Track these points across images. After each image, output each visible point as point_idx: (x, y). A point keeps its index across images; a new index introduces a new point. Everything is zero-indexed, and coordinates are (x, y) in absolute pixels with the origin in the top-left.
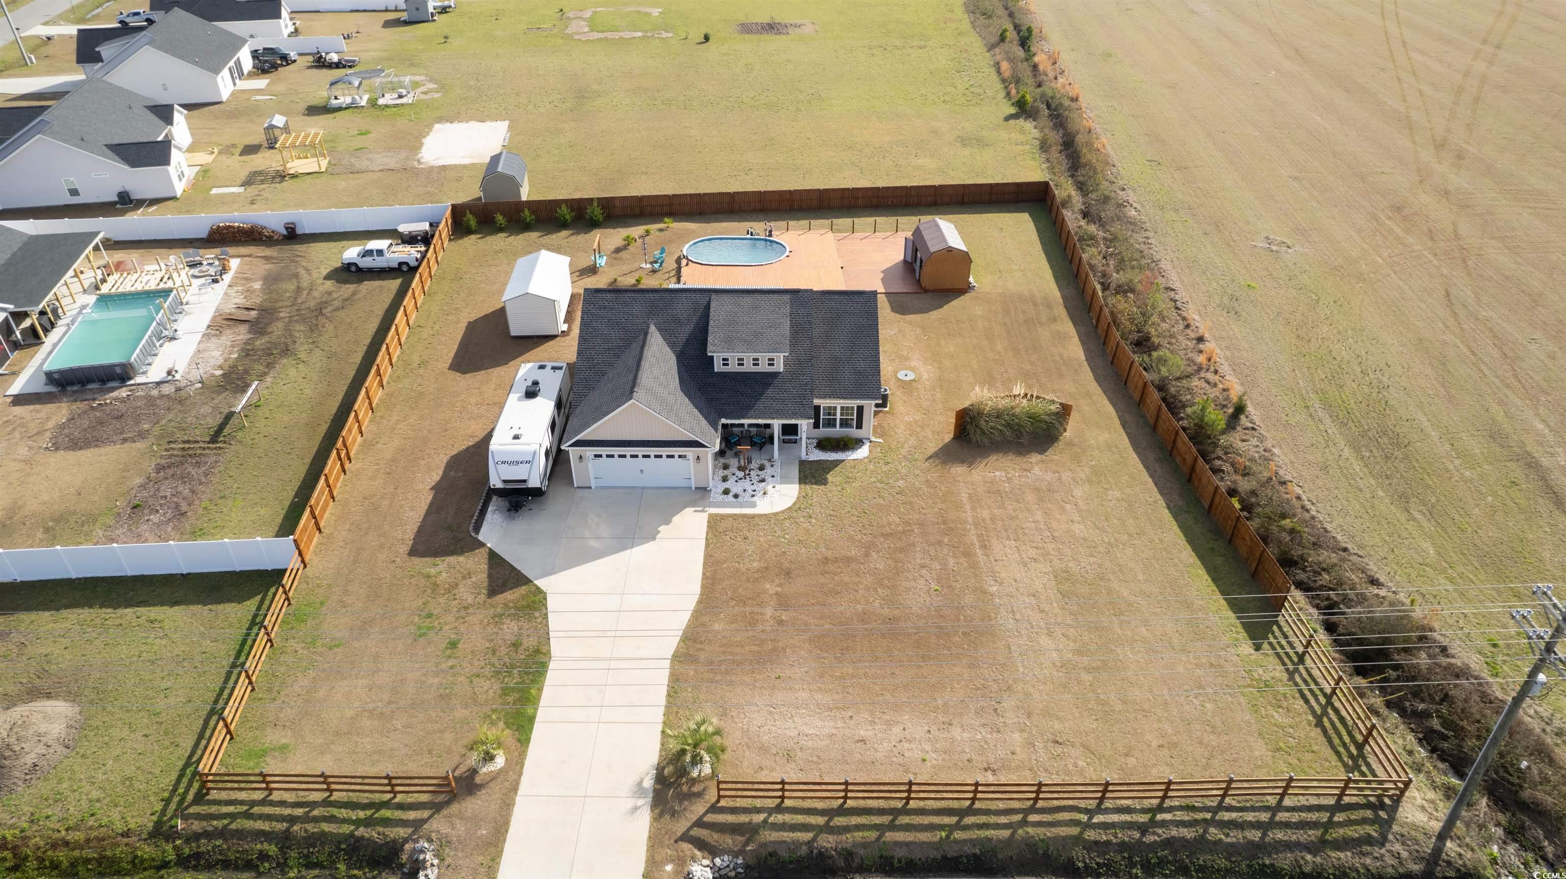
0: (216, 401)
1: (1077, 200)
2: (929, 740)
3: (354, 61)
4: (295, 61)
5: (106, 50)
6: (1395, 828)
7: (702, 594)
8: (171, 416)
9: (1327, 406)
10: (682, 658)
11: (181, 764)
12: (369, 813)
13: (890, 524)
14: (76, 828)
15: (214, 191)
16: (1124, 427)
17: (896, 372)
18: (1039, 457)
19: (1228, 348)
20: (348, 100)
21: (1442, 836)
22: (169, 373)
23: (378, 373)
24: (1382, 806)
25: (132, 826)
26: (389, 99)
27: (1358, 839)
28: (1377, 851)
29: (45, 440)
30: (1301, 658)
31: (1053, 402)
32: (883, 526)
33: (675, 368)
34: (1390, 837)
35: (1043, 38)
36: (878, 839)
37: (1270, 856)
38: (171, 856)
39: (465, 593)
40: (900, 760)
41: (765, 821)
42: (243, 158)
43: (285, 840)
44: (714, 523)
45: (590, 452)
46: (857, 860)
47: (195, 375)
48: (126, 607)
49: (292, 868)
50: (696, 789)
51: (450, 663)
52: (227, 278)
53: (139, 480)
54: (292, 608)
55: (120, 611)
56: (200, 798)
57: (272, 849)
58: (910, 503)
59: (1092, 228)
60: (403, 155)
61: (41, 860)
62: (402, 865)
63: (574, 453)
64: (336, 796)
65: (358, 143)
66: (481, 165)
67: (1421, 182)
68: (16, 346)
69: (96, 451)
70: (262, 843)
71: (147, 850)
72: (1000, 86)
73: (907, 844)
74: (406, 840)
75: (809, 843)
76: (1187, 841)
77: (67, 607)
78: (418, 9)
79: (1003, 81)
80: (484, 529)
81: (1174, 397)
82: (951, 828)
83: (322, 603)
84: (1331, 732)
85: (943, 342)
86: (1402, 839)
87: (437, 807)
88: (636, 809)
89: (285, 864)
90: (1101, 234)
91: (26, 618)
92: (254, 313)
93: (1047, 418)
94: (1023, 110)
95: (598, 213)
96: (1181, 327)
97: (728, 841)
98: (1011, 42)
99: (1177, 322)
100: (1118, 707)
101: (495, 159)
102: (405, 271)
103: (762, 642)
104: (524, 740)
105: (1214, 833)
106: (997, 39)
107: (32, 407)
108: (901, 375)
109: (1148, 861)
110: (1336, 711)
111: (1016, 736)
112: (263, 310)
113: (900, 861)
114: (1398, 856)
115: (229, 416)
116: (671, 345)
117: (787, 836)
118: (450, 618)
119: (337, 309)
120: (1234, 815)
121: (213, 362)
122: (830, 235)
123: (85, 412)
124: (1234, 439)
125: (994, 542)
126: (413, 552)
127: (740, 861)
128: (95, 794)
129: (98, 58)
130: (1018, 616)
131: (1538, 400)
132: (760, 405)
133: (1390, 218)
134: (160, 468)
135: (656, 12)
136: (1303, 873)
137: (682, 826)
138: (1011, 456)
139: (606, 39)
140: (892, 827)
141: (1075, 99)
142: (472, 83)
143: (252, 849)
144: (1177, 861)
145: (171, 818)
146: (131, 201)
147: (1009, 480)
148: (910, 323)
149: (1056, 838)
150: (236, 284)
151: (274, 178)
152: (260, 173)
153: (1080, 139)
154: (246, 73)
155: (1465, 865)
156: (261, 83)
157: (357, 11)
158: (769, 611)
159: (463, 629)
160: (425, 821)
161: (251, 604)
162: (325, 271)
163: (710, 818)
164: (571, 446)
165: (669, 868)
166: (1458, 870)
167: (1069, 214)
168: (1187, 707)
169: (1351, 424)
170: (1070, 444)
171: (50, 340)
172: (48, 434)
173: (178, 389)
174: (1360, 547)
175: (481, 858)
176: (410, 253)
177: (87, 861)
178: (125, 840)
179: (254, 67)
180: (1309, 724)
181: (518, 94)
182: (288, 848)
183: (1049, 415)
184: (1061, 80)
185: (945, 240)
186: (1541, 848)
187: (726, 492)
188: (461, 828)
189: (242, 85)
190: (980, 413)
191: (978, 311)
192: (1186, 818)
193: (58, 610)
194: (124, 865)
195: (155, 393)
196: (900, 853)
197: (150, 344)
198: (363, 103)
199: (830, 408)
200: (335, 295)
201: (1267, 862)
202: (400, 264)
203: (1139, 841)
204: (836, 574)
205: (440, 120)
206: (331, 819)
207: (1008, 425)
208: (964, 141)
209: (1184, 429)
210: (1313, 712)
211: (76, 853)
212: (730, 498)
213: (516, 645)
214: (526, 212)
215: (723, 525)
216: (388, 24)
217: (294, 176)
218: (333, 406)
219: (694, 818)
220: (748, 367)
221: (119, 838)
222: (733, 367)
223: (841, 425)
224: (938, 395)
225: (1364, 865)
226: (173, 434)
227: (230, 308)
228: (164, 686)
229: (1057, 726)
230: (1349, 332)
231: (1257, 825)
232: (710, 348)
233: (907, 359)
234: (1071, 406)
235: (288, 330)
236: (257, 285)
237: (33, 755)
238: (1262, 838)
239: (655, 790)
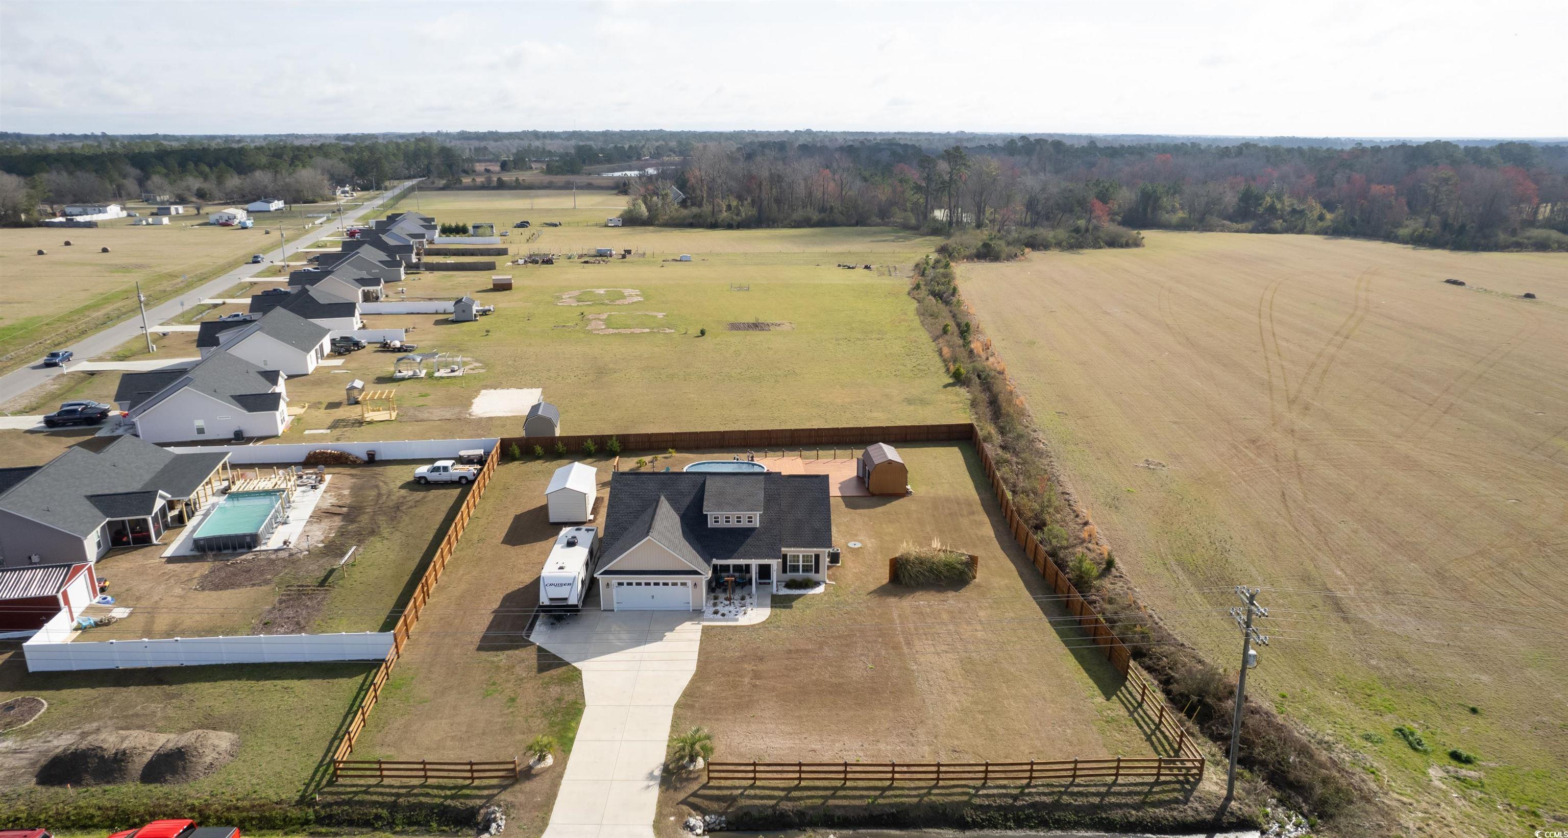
0: (321, 562)
1: (998, 439)
2: (862, 750)
3: (413, 347)
4: (364, 347)
5: (223, 336)
6: (1195, 794)
7: (697, 671)
8: (286, 571)
9: (1180, 563)
11: (316, 765)
12: (453, 792)
13: (838, 631)
14: (243, 799)
15: (307, 432)
16: (1021, 577)
17: (847, 543)
18: (954, 593)
19: (1107, 529)
20: (411, 373)
21: (1229, 798)
22: (285, 543)
23: (449, 542)
24: (1188, 782)
25: (284, 797)
26: (443, 373)
27: (1168, 801)
28: (1181, 807)
29: (194, 584)
30: (1140, 705)
31: (963, 554)
32: (833, 632)
33: (679, 525)
34: (1192, 799)
35: (978, 330)
36: (823, 804)
37: (1106, 812)
38: (312, 817)
39: (520, 671)
41: (742, 794)
42: (328, 411)
43: (393, 807)
44: (706, 631)
45: (615, 579)
46: (808, 818)
47: (304, 545)
48: (266, 680)
49: (398, 825)
50: (692, 776)
51: (511, 710)
52: (323, 487)
53: (268, 607)
54: (389, 682)
55: (261, 683)
56: (330, 783)
57: (384, 813)
58: (855, 619)
59: (1008, 456)
60: (457, 410)
61: (219, 818)
62: (478, 824)
63: (602, 579)
64: (430, 781)
65: (421, 401)
66: (521, 417)
67: (1273, 425)
68: (167, 527)
69: (233, 591)
70: (377, 808)
71: (294, 813)
72: (941, 364)
73: (844, 807)
74: (481, 807)
75: (773, 807)
76: (1047, 804)
77: (222, 680)
78: (464, 311)
79: (944, 361)
80: (532, 636)
81: (1062, 559)
82: (876, 798)
83: (412, 678)
84: (1157, 744)
85: (884, 526)
86: (1200, 800)
87: (504, 788)
88: (648, 787)
89: (393, 822)
90: (1015, 459)
91: (191, 687)
92: (345, 510)
93: (959, 566)
94: (958, 379)
95: (616, 446)
96: (1072, 517)
97: (715, 806)
98: (953, 334)
99: (1069, 514)
100: (1001, 731)
101: (535, 408)
102: (465, 484)
103: (741, 697)
104: (566, 751)
105: (1066, 799)
106: (941, 332)
107: (181, 565)
108: (851, 545)
109: (1019, 817)
110: (1162, 733)
111: (926, 748)
112: (351, 507)
113: (839, 818)
114: (1196, 810)
115: (332, 571)
116: (677, 510)
117: (757, 802)
118: (510, 685)
119: (411, 507)
120: (1081, 789)
121: (316, 539)
122: (799, 460)
123: (222, 568)
124: (1106, 583)
125: (916, 642)
126: (480, 649)
127: (723, 818)
128: (254, 781)
129: (216, 342)
130: (931, 683)
131: (1340, 558)
132: (741, 550)
133: (1246, 447)
134: (281, 602)
135: (660, 315)
136: (1129, 822)
137: (682, 796)
138: (932, 593)
139: (620, 334)
140: (833, 797)
141: (1001, 373)
142: (510, 363)
143: (370, 813)
144: (1039, 817)
145: (311, 794)
146: (243, 438)
147: (930, 606)
148: (860, 514)
149: (952, 803)
150: (330, 491)
151: (353, 424)
152: (343, 420)
153: (1002, 398)
154: (325, 355)
155: (1243, 815)
156: (339, 362)
157: (412, 313)
158: (746, 680)
159: (519, 691)
160: (494, 795)
161: (359, 679)
162: (399, 484)
163: (702, 792)
164: (601, 574)
165: (672, 818)
166: (1238, 818)
167: (989, 446)
168: (1053, 732)
169: (1198, 574)
170: (978, 586)
171: (191, 524)
172: (195, 581)
173: (291, 555)
174: (1194, 644)
175: (537, 813)
176: (470, 470)
177: (252, 819)
178: (279, 806)
179: (332, 351)
180: (1141, 739)
181: (549, 370)
182: (396, 812)
183: (961, 564)
184: (991, 359)
185: (886, 457)
186: (1300, 808)
187: (716, 612)
188: (521, 798)
189: (323, 363)
190: (907, 561)
191: (913, 507)
192: (1047, 791)
193: (216, 681)
194: (278, 822)
195: (273, 557)
196: (839, 813)
197: (270, 523)
198: (423, 375)
199: (794, 556)
200: (408, 499)
201: (1104, 816)
202: (461, 478)
203: (1012, 805)
204: (797, 659)
205: (486, 387)
206: (427, 795)
207: (931, 570)
208: (909, 401)
209: (1069, 579)
210: (1145, 733)
211: (245, 814)
212: (719, 616)
213: (559, 700)
214: (560, 444)
215: (713, 633)
216: (438, 323)
217: (370, 423)
218: (413, 565)
219: (690, 792)
220: (733, 524)
221: (274, 805)
222: (722, 524)
223: (803, 571)
224: (879, 557)
225: (1172, 816)
226: (289, 581)
227: (326, 505)
228: (298, 723)
229: (956, 742)
230: (1204, 518)
231: (1097, 794)
232: (705, 508)
233: (856, 535)
234: (977, 558)
235: (373, 519)
236: (346, 492)
237: (210, 758)
238: (1101, 802)
239: (662, 777)
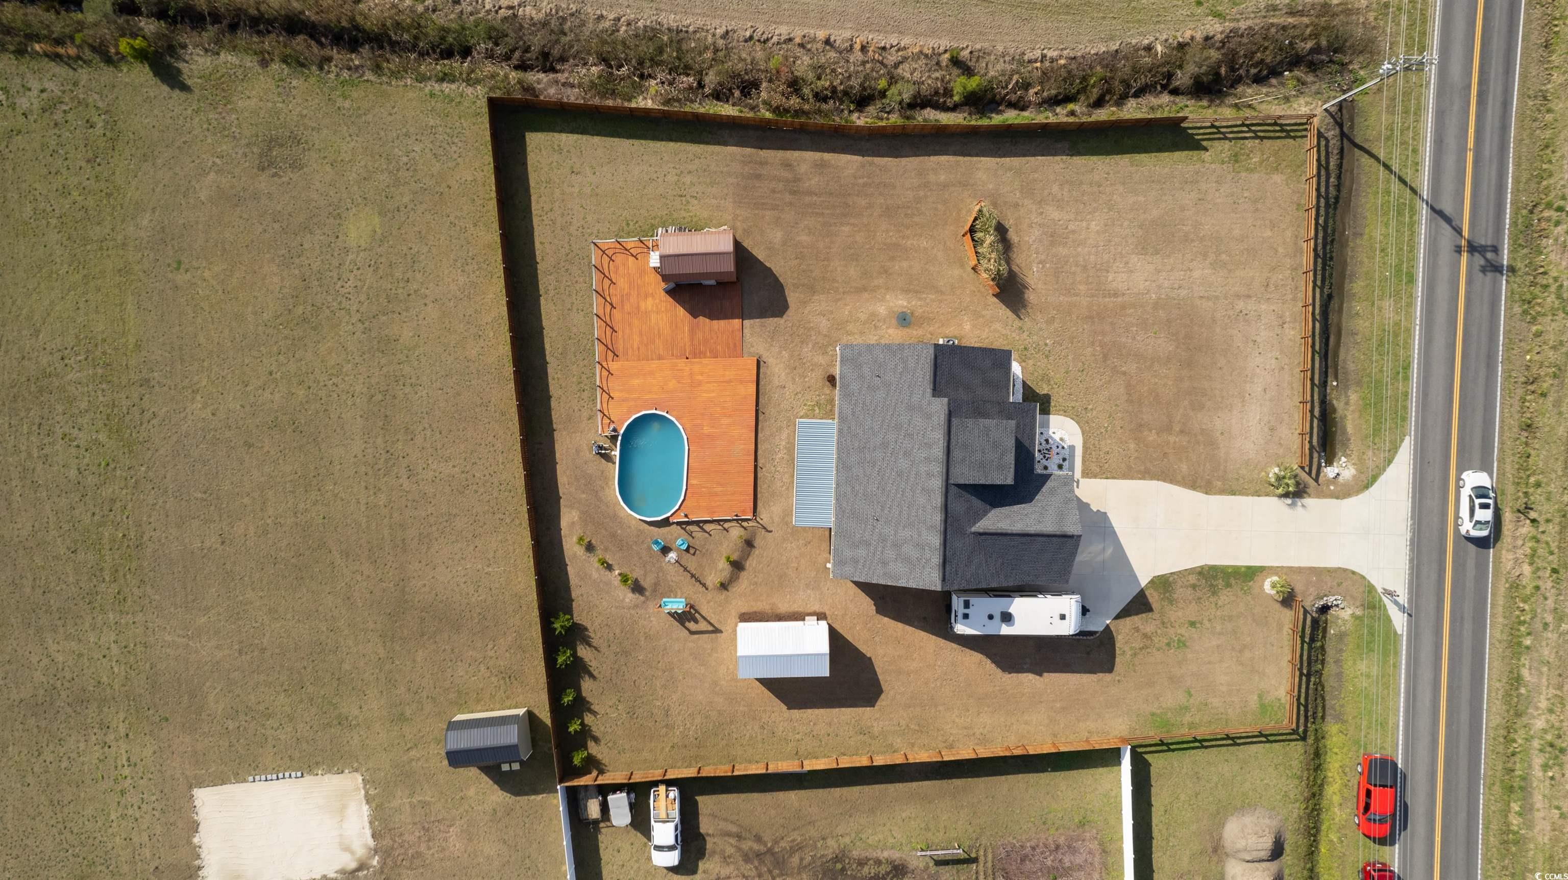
7: (1158, 479)
10: (1208, 489)
17: (899, 327)
39: (1151, 626)
40: (1277, 371)
44: (1086, 474)
51: (1206, 622)
58: (1072, 338)
80: (1100, 629)
97: (1316, 460)
103: (1197, 442)
104: (1262, 569)
108: (904, 323)
116: (985, 513)
117: (1315, 430)
118: (1171, 631)
125: (1110, 287)
126: (1111, 671)
158: (1172, 439)
159: (1181, 621)
160: (1304, 610)
163: (1307, 469)
165: (1332, 488)
175: (1329, 577)
187: (1059, 465)
188: (1309, 591)
204: (1141, 395)
212: (1065, 464)
213: (1195, 587)
215: (1093, 468)
219: (1308, 478)
239: (1294, 498)
